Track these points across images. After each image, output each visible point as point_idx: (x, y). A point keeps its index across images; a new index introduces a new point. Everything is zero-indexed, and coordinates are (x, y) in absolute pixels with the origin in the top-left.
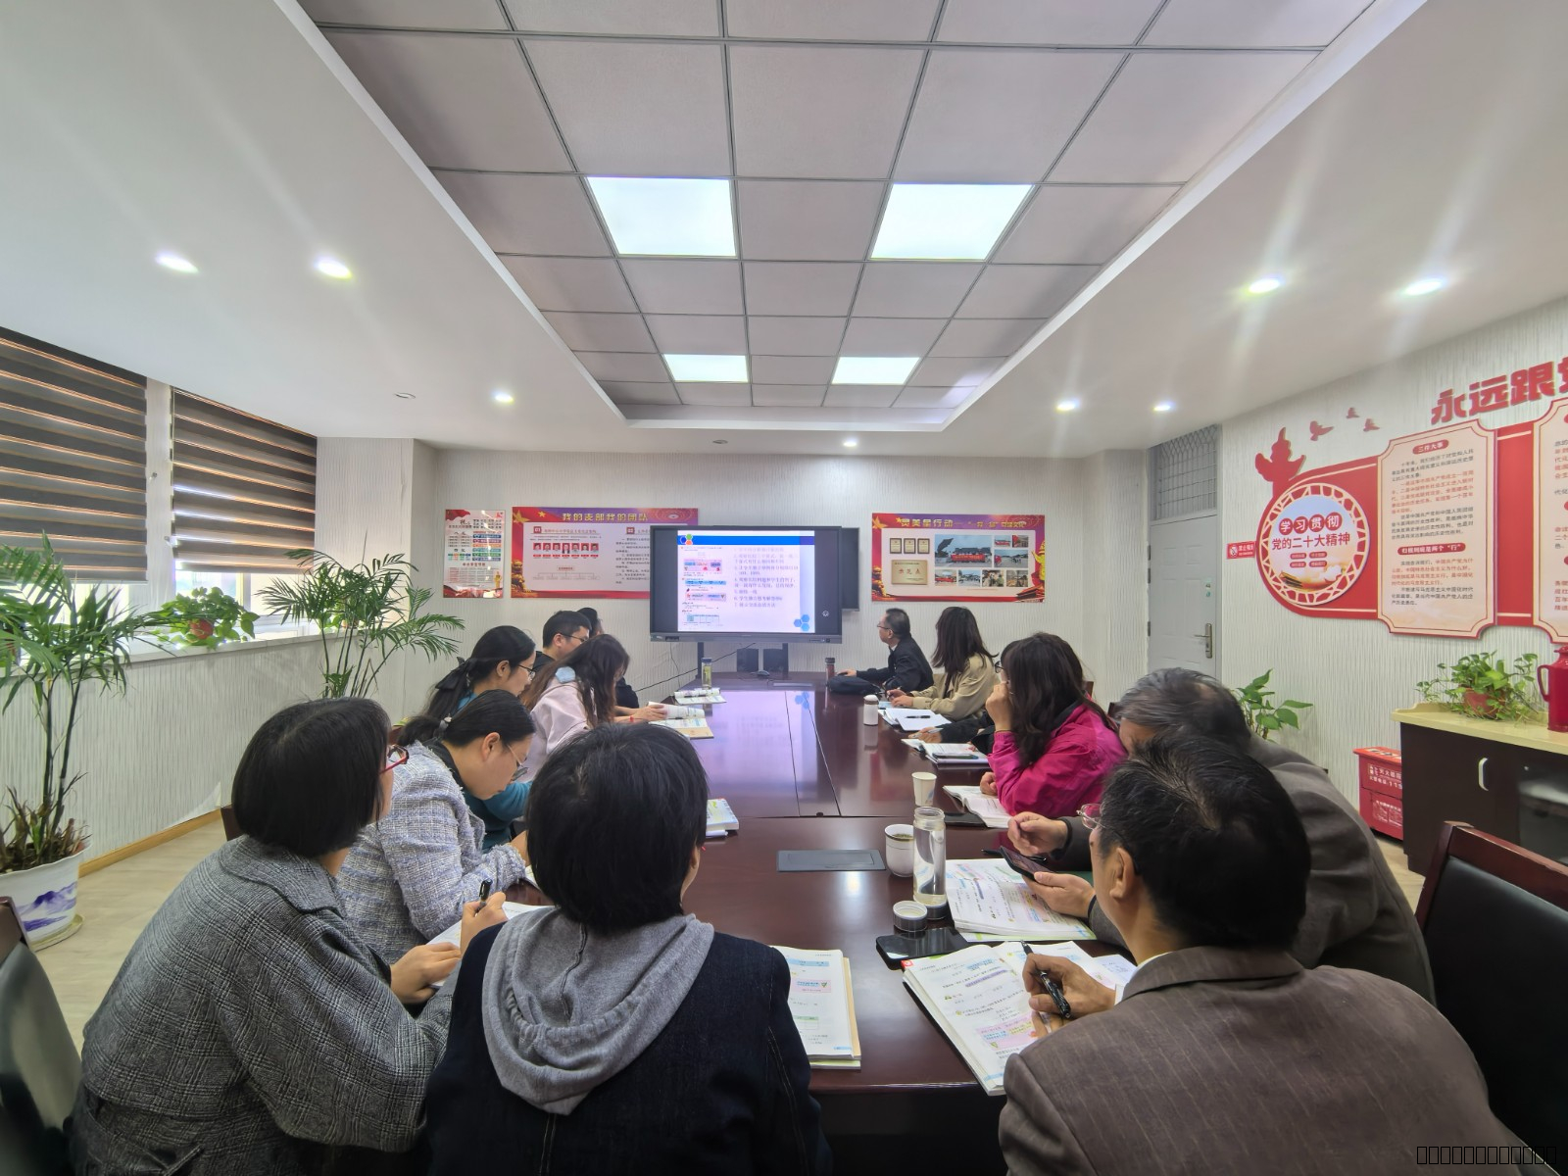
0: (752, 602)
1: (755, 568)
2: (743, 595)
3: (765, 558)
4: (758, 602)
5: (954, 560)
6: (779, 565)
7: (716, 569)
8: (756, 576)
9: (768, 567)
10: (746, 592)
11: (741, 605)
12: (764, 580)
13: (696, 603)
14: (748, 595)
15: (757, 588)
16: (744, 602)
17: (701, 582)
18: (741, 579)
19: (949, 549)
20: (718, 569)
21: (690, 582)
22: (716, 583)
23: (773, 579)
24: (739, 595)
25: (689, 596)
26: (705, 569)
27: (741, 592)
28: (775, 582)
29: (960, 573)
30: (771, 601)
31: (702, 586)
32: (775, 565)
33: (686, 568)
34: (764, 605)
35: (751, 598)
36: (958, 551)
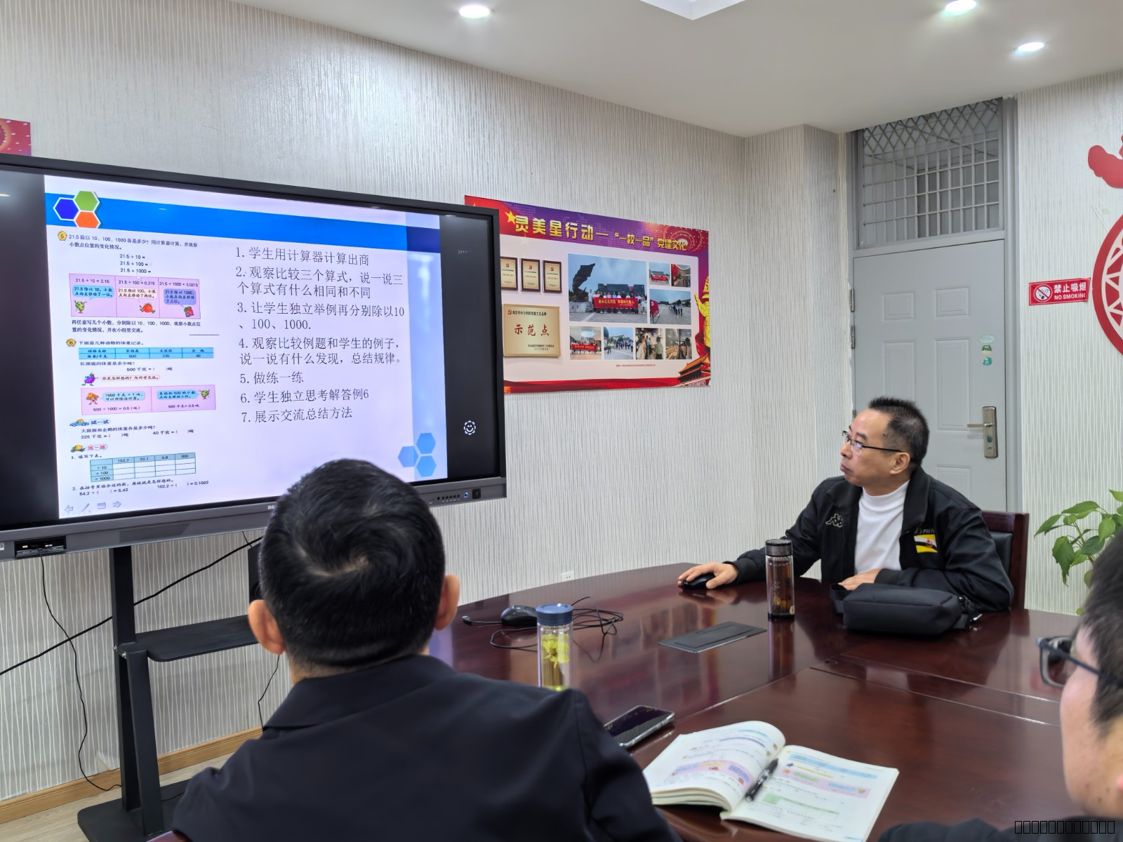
0: (292, 406)
1: (295, 308)
2: (267, 387)
3: (323, 282)
4: (306, 406)
6: (360, 301)
7: (179, 309)
8: (300, 333)
9: (331, 308)
10: (273, 378)
11: (260, 416)
12: (320, 343)
13: (117, 420)
14: (278, 389)
15: (301, 367)
16: (266, 406)
17: (133, 353)
18: (257, 343)
19: (589, 286)
20: (189, 312)
21: (92, 354)
22: (183, 353)
23: (345, 342)
24: (251, 389)
25: (93, 398)
26: (147, 308)
27: (258, 378)
28: (350, 351)
29: (606, 335)
30: (339, 403)
31: (138, 363)
32: (348, 300)
33: (79, 307)
34: (323, 413)
35: (286, 396)
36: (603, 289)
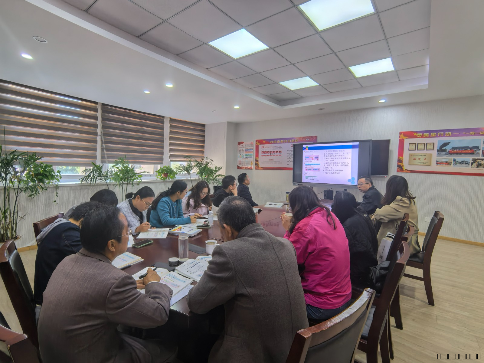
0: (331, 172)
1: (332, 158)
2: (327, 169)
3: (337, 154)
4: (333, 172)
5: (450, 153)
6: (342, 157)
7: (316, 159)
8: (333, 162)
9: (337, 158)
11: (326, 173)
12: (335, 163)
13: (309, 172)
14: (329, 169)
15: (333, 166)
16: (327, 171)
17: (311, 164)
18: (326, 163)
19: (448, 148)
20: (317, 159)
21: (307, 164)
22: (316, 164)
23: (339, 163)
24: (325, 169)
25: (306, 169)
26: (313, 159)
29: (454, 160)
30: (338, 172)
31: (311, 165)
32: (340, 157)
33: (306, 159)
34: (335, 173)
36: (454, 148)
